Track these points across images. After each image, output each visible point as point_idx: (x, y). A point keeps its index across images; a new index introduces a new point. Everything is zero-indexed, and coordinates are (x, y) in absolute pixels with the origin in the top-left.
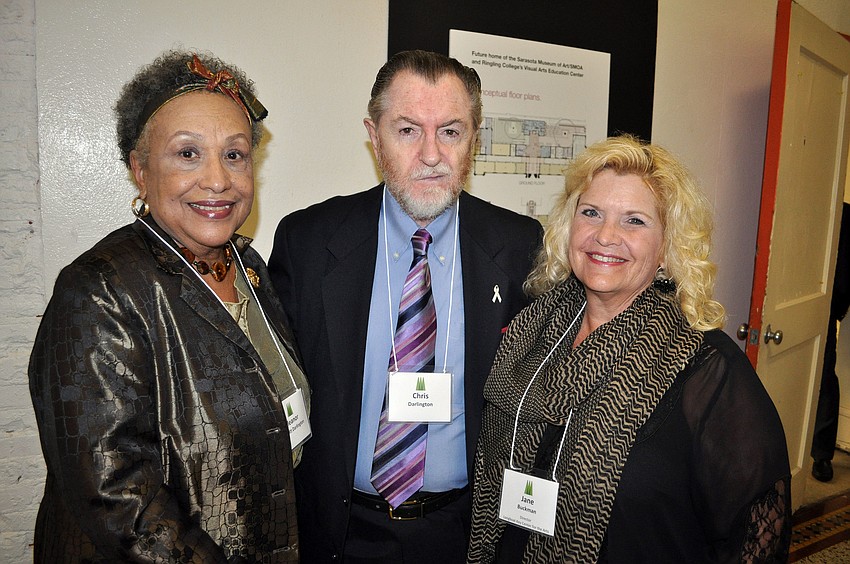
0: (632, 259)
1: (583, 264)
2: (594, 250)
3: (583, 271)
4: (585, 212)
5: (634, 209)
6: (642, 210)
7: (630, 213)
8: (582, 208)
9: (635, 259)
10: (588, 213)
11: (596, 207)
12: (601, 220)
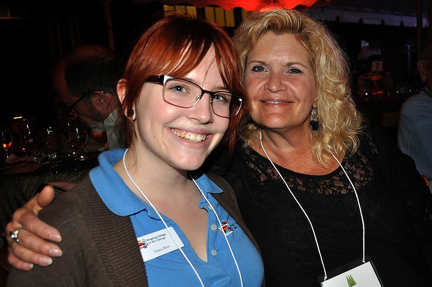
0: (296, 101)
1: (260, 110)
2: (266, 98)
3: (260, 115)
4: (254, 69)
5: (293, 61)
6: (299, 61)
7: (289, 64)
8: (252, 65)
9: (299, 101)
10: (257, 69)
11: (263, 63)
12: (268, 73)
